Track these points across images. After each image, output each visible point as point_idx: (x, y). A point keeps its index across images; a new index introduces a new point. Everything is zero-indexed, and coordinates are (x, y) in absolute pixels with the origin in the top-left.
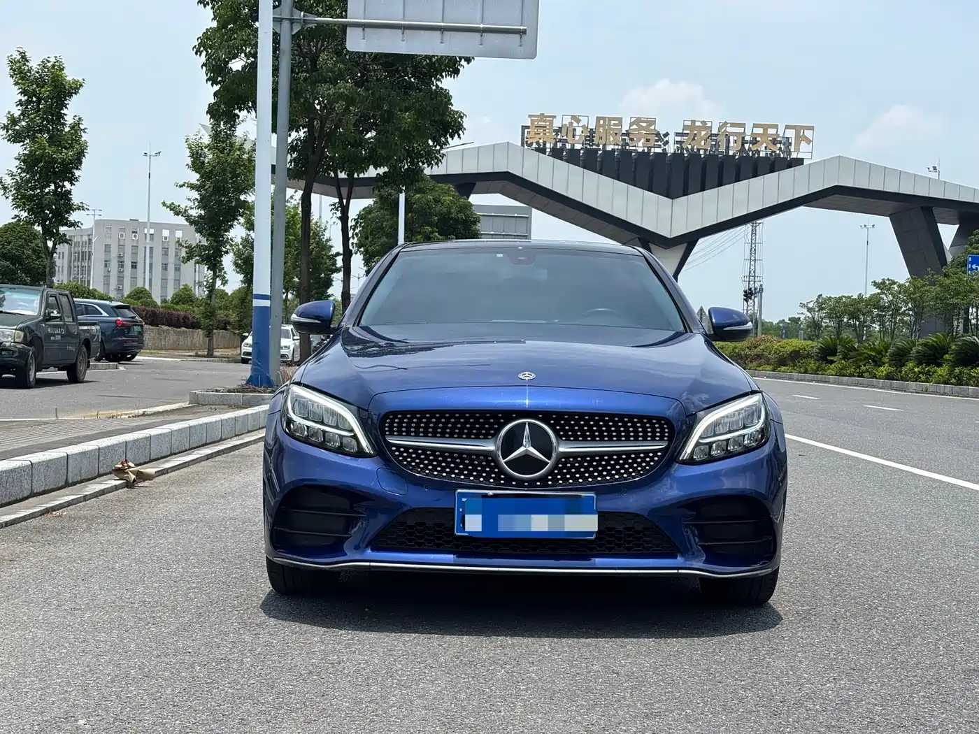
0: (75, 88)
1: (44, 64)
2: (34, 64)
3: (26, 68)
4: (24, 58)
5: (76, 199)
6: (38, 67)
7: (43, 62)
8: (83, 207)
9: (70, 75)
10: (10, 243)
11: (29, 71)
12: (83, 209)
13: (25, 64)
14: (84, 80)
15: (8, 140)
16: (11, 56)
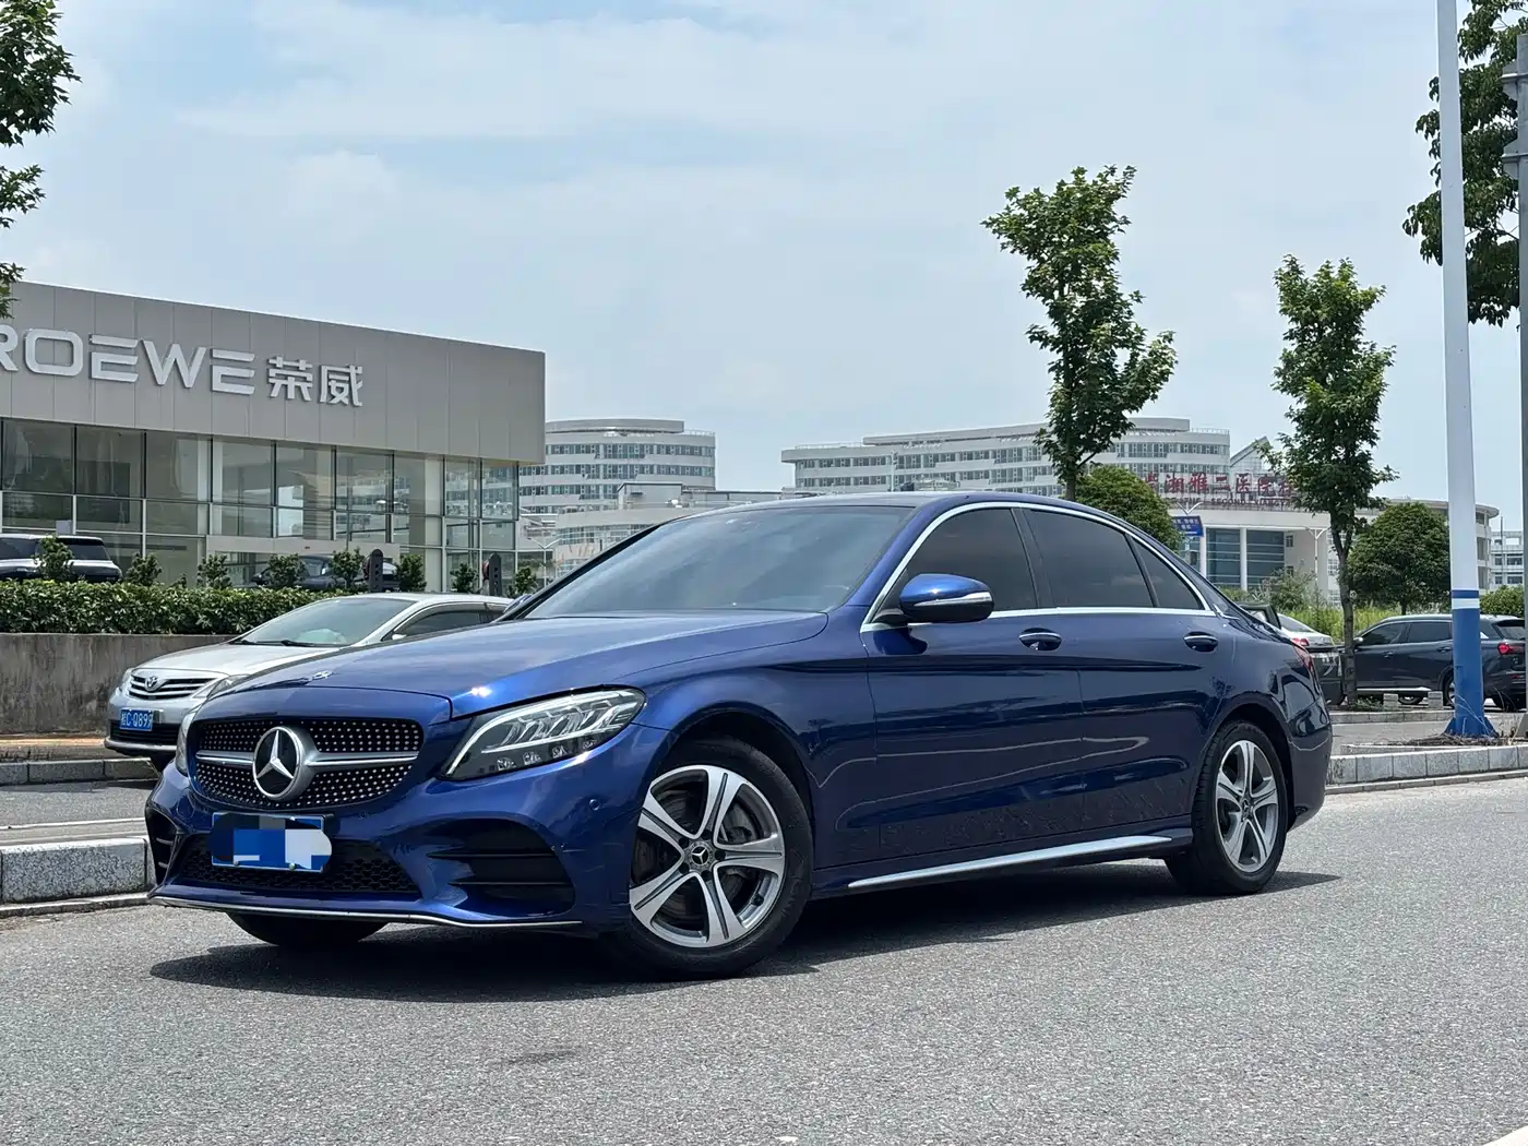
0: (1369, 300)
1: (1325, 273)
2: (1310, 274)
3: (1299, 282)
4: (1295, 270)
5: (1376, 466)
6: (1316, 279)
7: (1321, 270)
8: (1390, 475)
9: (1362, 283)
10: (1391, 537)
11: (1304, 286)
12: (1391, 479)
13: (1296, 278)
14: (1384, 287)
15: (1282, 391)
16: (1280, 270)
